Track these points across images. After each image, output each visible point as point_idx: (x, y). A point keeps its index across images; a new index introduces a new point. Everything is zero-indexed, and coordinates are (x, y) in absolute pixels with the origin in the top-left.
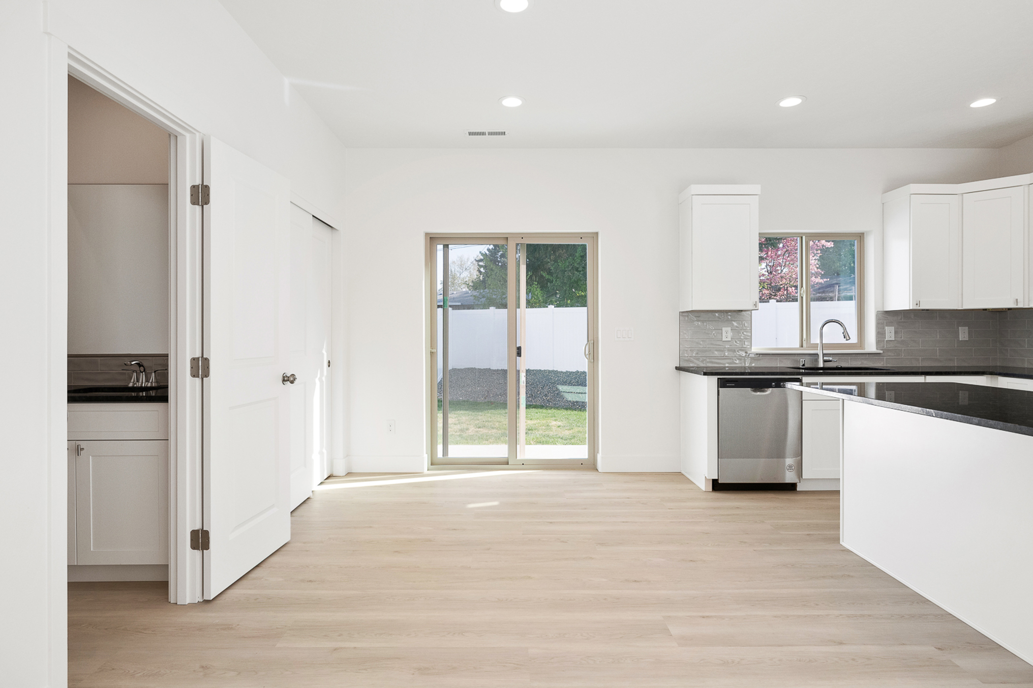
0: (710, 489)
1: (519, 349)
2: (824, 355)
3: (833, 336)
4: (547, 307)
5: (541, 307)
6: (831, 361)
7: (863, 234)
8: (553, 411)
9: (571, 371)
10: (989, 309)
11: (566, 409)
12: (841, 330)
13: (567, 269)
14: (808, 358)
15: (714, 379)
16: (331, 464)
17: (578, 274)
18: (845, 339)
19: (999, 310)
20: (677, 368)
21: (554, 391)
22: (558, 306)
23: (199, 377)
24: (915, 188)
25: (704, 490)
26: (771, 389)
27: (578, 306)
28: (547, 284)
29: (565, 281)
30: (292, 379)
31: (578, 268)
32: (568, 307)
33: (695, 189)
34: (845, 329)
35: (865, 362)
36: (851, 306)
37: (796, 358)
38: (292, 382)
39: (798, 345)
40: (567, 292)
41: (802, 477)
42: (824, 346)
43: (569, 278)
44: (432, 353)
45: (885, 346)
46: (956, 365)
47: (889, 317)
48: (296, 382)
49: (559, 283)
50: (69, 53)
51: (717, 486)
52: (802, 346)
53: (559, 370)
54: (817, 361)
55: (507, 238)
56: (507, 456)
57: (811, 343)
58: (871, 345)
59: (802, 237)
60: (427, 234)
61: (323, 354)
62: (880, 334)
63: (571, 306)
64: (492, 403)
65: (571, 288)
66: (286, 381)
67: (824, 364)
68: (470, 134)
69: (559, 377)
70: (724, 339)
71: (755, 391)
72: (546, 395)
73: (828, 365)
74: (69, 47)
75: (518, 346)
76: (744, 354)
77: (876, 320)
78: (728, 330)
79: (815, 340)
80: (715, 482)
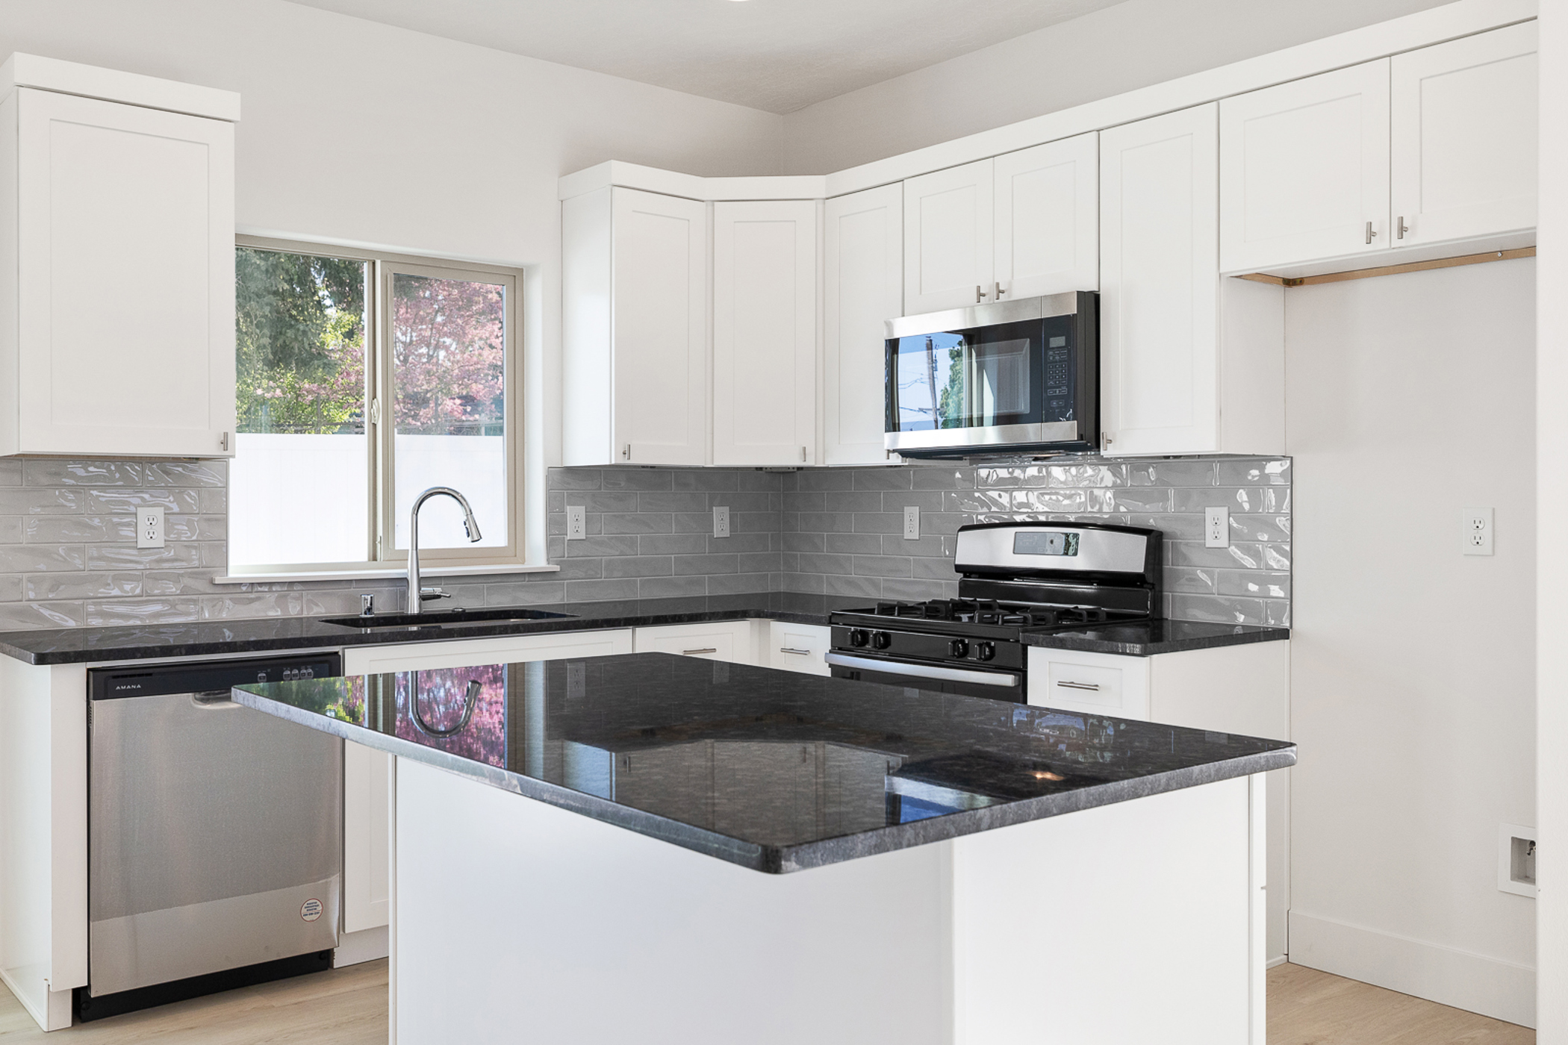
0: (67, 1019)
2: (422, 580)
3: (441, 528)
6: (439, 597)
7: (520, 271)
10: (766, 468)
12: (461, 515)
14: (386, 589)
15: (75, 675)
18: (470, 539)
19: (783, 470)
24: (621, 171)
34: (467, 513)
36: (491, 450)
37: (352, 590)
39: (363, 556)
41: (344, 931)
42: (421, 556)
45: (566, 556)
46: (707, 594)
47: (576, 481)
51: (86, 1007)
52: (375, 559)
54: (404, 596)
57: (396, 548)
58: (537, 558)
59: (374, 263)
62: (555, 523)
67: (420, 606)
70: (138, 542)
73: (432, 607)
76: (201, 585)
77: (550, 489)
78: (159, 513)
79: (403, 540)
80: (79, 995)
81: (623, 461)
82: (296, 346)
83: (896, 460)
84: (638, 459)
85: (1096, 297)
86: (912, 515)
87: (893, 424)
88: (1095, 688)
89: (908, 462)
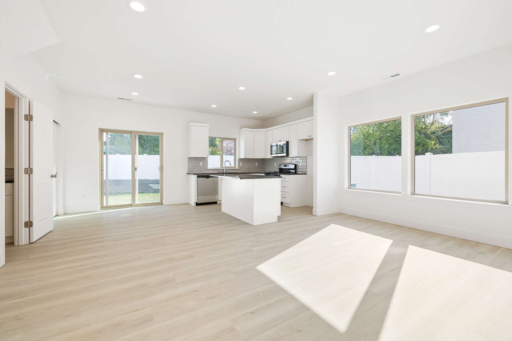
0: (195, 205)
1: (136, 168)
2: (226, 169)
3: (227, 165)
4: (144, 155)
5: (141, 155)
7: (235, 139)
8: (147, 194)
9: (154, 179)
11: (152, 193)
12: (229, 163)
13: (152, 140)
14: (222, 170)
15: (196, 175)
16: (57, 211)
17: (157, 142)
18: (230, 166)
20: (187, 173)
21: (147, 187)
22: (148, 154)
23: (28, 174)
24: (245, 129)
25: (193, 205)
26: (210, 178)
27: (157, 155)
28: (143, 145)
29: (151, 145)
30: (55, 176)
31: (157, 140)
32: (153, 155)
33: (192, 124)
34: (230, 163)
35: (236, 171)
36: (233, 157)
37: (219, 170)
38: (55, 177)
39: (220, 167)
40: (152, 149)
41: (218, 200)
43: (153, 143)
44: (101, 170)
45: (240, 167)
47: (241, 160)
48: (56, 177)
49: (149, 145)
50: (5, 84)
51: (197, 204)
52: (221, 167)
53: (149, 179)
54: (224, 171)
55: (131, 132)
56: (131, 203)
58: (237, 168)
59: (221, 139)
60: (99, 129)
61: (54, 170)
62: (239, 164)
63: (154, 155)
64: (119, 193)
65: (154, 147)
66: (53, 177)
68: (118, 98)
69: (149, 182)
70: (200, 165)
71: (206, 178)
72: (143, 189)
73: (227, 172)
74: (5, 82)
75: (135, 167)
76: (205, 169)
77: (238, 161)
78: (202, 163)
79: (224, 166)
80: (196, 203)
81: (245, 158)
82: (213, 144)
83: (272, 158)
84: (246, 158)
85: (288, 142)
86: (275, 163)
87: (271, 154)
88: (285, 178)
89: (273, 158)
